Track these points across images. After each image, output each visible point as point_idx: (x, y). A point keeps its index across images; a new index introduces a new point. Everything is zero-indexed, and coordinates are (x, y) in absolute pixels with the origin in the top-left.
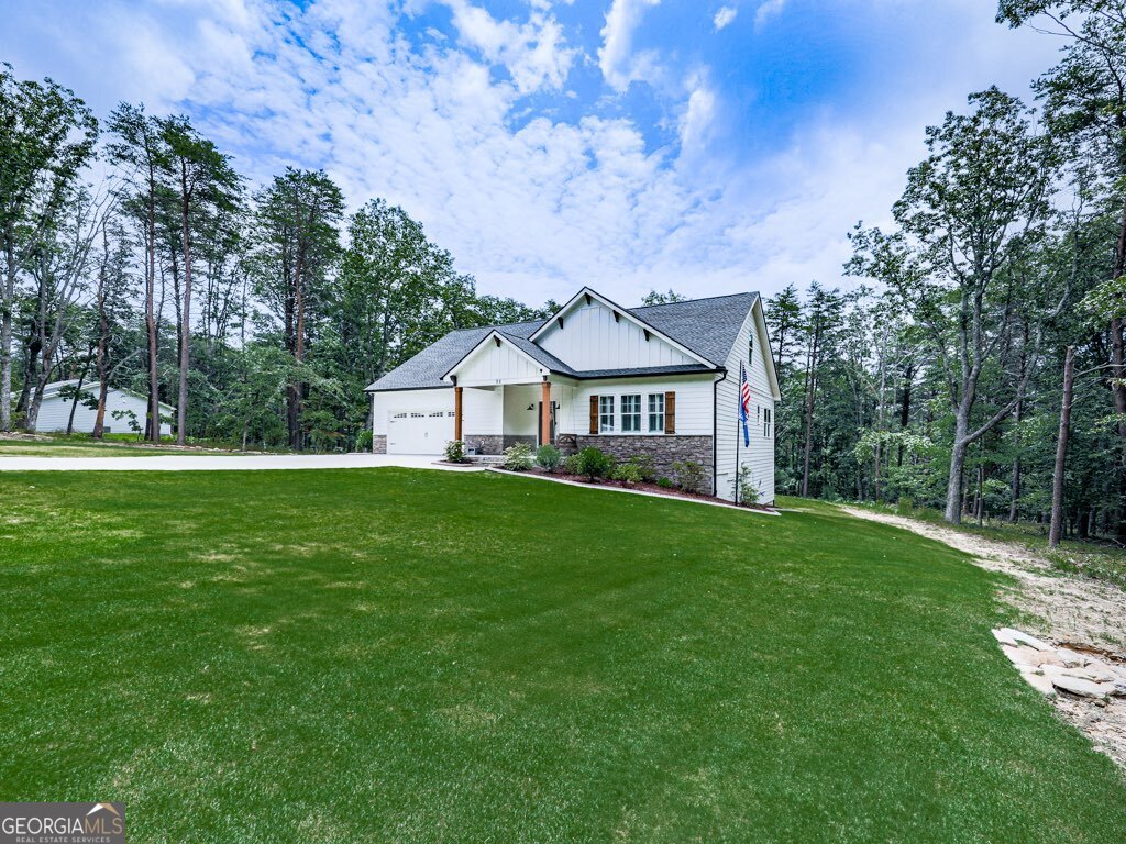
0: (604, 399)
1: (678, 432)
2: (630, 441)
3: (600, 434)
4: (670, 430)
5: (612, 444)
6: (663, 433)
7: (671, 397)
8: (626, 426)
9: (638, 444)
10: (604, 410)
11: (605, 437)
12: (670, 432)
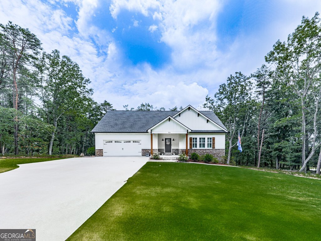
0: (194, 138)
1: (216, 148)
2: (202, 150)
3: (193, 148)
4: (214, 147)
5: (197, 151)
6: (212, 148)
7: (214, 139)
8: (200, 146)
9: (204, 151)
10: (194, 141)
11: (195, 149)
12: (214, 148)
